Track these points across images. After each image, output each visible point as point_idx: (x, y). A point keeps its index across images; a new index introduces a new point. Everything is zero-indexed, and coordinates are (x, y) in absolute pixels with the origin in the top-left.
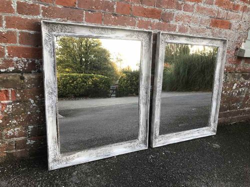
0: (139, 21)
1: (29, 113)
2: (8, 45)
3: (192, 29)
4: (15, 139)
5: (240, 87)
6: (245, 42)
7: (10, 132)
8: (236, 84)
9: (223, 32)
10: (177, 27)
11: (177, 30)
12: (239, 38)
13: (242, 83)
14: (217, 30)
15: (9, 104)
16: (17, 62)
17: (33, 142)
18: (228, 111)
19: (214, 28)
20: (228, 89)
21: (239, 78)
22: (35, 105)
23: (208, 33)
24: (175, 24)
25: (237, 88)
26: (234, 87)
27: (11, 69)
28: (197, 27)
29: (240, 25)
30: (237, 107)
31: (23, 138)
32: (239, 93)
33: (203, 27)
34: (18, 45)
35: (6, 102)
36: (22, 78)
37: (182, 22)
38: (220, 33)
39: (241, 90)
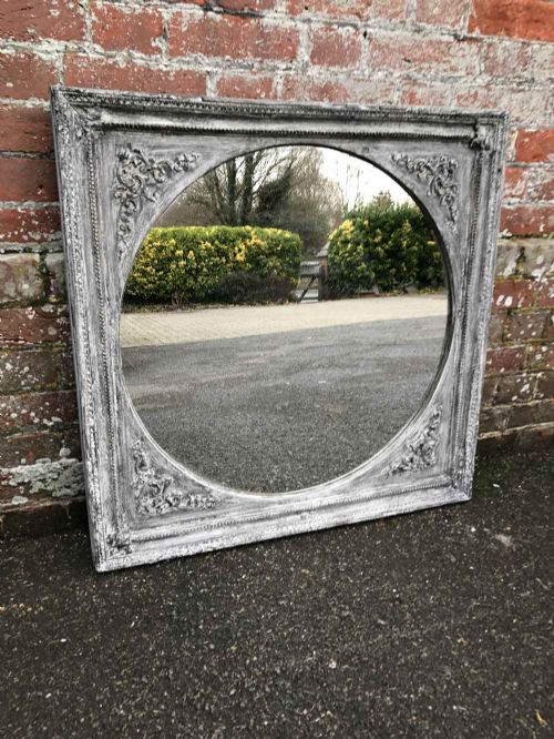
0: (99, 13)
3: (377, 47)
9: (539, 58)
10: (303, 38)
11: (304, 54)
14: (505, 46)
19: (495, 39)
23: (462, 64)
24: (289, 24)
28: (403, 36)
33: (436, 37)
37: (324, 15)
38: (525, 61)
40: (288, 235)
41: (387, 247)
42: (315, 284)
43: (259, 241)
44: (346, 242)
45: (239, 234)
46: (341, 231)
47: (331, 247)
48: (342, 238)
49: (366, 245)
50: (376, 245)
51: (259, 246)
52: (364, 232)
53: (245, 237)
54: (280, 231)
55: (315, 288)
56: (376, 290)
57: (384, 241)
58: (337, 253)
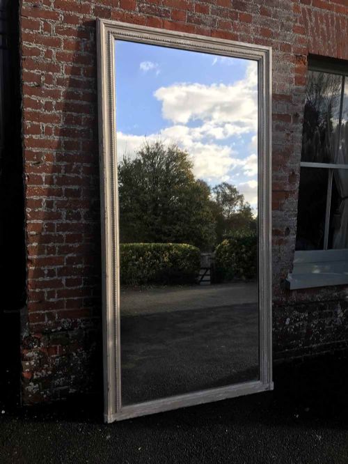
1: (72, 364)
2: (58, 310)
4: (60, 388)
5: (295, 321)
6: (291, 272)
7: (56, 382)
8: (288, 320)
12: (282, 269)
13: (297, 317)
15: (58, 357)
16: (63, 322)
17: (74, 390)
18: (287, 350)
20: (279, 326)
21: (291, 312)
22: (76, 357)
25: (291, 323)
26: (287, 323)
27: (59, 328)
29: (280, 258)
30: (298, 345)
31: (66, 387)
32: (296, 329)
34: (65, 309)
35: (55, 356)
36: (68, 336)
39: (297, 325)
40: (193, 248)
41: (248, 254)
42: (209, 272)
43: (177, 252)
44: (226, 252)
45: (166, 247)
46: (223, 245)
47: (217, 253)
48: (223, 249)
49: (237, 254)
50: (243, 253)
51: (177, 254)
52: (235, 247)
53: (169, 249)
54: (189, 246)
55: (208, 275)
56: (244, 278)
57: (246, 251)
58: (220, 257)
